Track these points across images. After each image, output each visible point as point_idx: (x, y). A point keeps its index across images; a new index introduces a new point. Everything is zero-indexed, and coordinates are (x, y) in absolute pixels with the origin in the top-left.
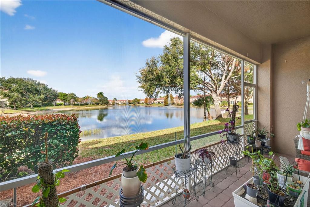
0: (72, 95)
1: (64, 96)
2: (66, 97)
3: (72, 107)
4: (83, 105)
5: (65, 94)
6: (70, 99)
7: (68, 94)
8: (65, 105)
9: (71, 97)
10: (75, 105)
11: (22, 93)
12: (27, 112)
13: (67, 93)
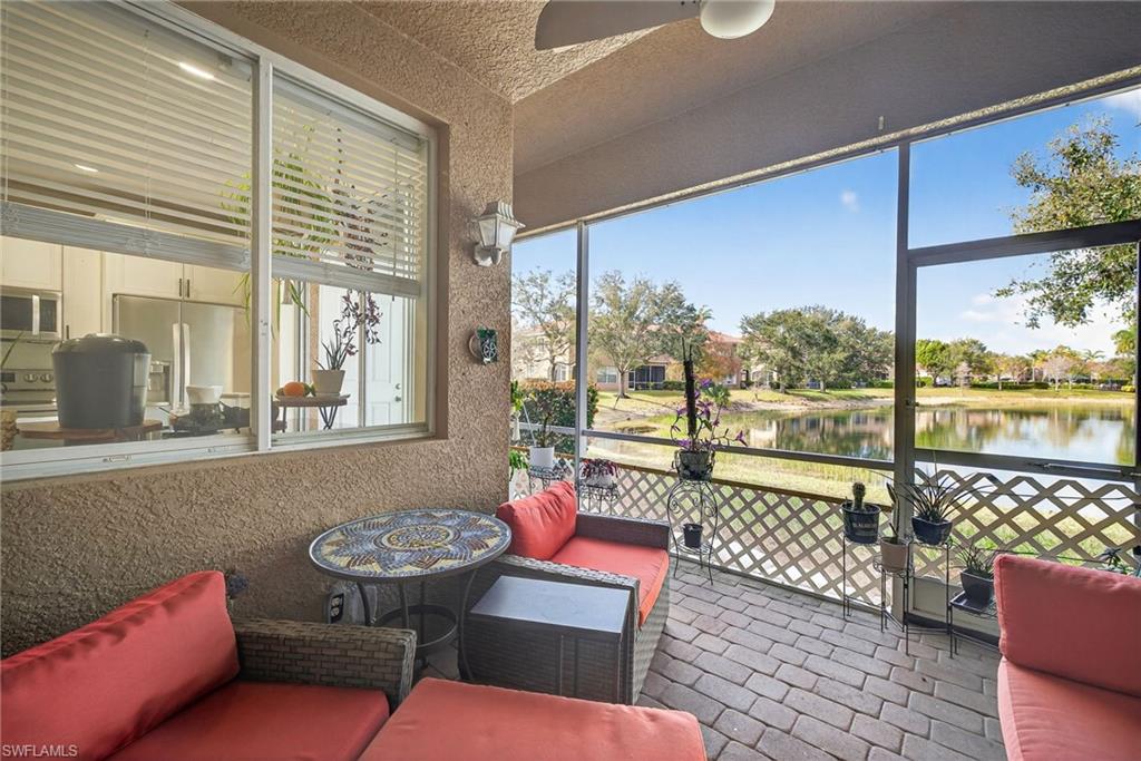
0: (965, 348)
1: (933, 351)
2: (940, 357)
3: (964, 396)
4: (1022, 386)
5: (939, 343)
6: (955, 362)
7: (948, 345)
8: (936, 385)
9: (961, 356)
10: (975, 386)
11: (792, 349)
12: (807, 402)
13: (945, 340)
